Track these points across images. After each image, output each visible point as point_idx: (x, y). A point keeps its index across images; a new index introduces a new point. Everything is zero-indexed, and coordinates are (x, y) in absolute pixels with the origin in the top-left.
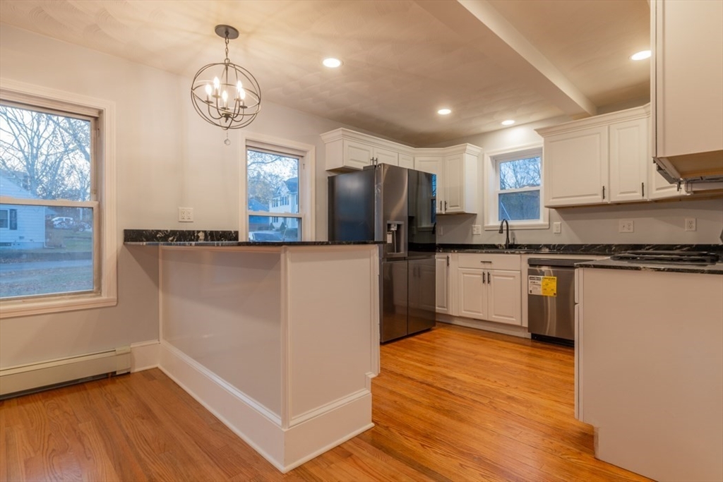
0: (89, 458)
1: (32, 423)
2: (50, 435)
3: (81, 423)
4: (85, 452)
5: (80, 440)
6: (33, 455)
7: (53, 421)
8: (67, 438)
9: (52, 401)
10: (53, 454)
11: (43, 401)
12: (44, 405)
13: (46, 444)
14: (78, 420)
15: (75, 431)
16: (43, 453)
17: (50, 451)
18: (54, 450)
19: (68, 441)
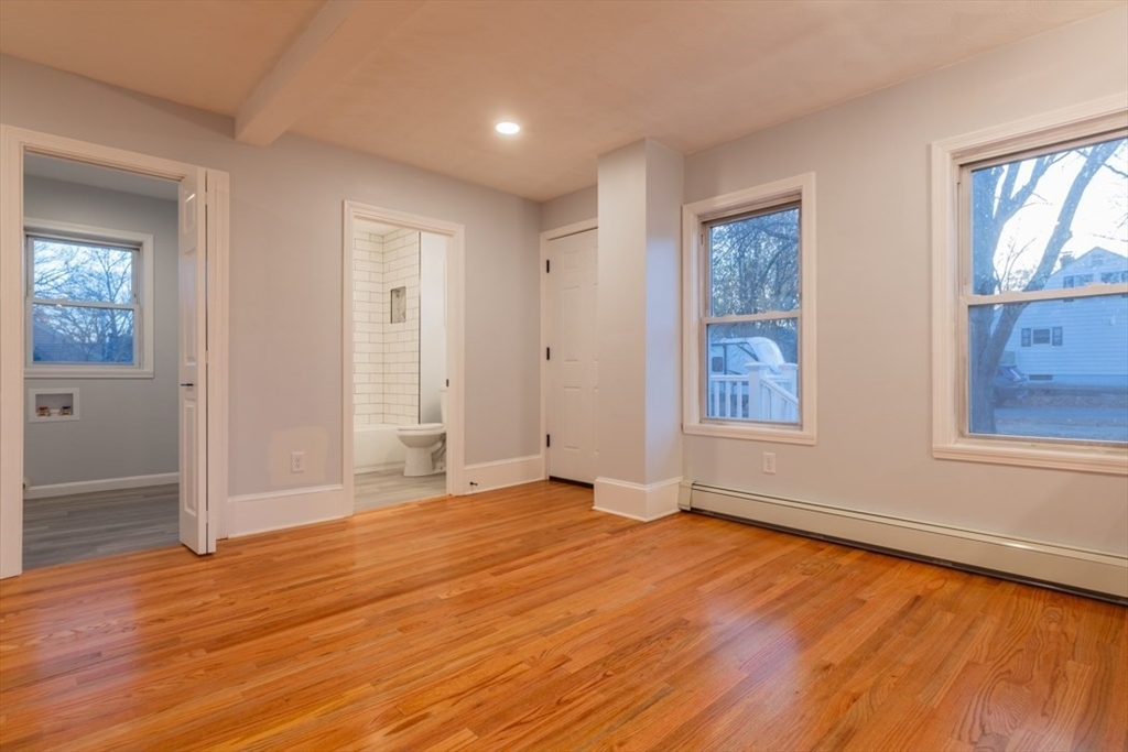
0: (1044, 714)
1: (1011, 623)
2: (1022, 650)
3: (1074, 660)
4: (1046, 702)
5: (1053, 682)
6: (981, 661)
7: (1039, 636)
8: (1039, 668)
9: (1059, 610)
10: (1004, 676)
11: (1047, 604)
12: (1043, 610)
13: (1006, 659)
14: (1073, 653)
15: (1057, 665)
16: (994, 666)
17: (1003, 670)
18: (1009, 671)
19: (1035, 672)
